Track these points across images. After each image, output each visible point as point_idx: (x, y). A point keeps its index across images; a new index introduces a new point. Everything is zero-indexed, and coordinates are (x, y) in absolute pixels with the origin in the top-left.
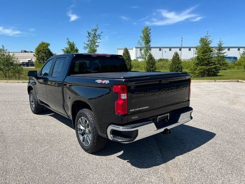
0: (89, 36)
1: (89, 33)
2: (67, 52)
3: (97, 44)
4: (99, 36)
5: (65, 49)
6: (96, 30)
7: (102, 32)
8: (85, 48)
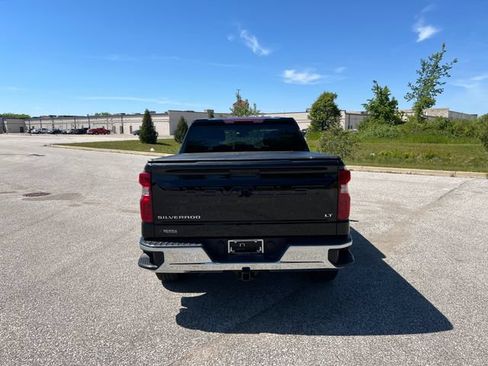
0: (424, 70)
1: (424, 64)
2: (372, 108)
3: (436, 88)
4: (446, 68)
5: (367, 103)
6: (438, 57)
7: (455, 61)
8: (409, 97)
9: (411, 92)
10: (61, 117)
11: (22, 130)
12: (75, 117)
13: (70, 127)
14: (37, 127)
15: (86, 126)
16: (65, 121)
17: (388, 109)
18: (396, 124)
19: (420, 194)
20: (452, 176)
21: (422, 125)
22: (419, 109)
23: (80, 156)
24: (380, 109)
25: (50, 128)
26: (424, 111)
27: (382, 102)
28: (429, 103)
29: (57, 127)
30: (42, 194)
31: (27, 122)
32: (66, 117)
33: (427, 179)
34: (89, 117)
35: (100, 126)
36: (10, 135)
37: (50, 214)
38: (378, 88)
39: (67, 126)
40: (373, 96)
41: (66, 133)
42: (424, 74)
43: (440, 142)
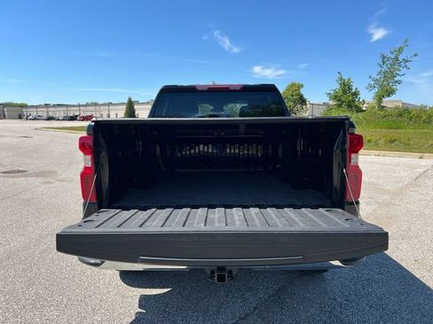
0: (384, 63)
1: (384, 58)
2: (335, 97)
4: (406, 61)
5: (332, 92)
6: (400, 50)
7: (416, 55)
8: (371, 87)
9: (372, 83)
10: (54, 106)
11: (20, 117)
12: (67, 106)
13: (62, 114)
14: (34, 114)
15: (77, 113)
16: (58, 109)
17: (350, 98)
18: (357, 112)
19: (394, 175)
20: (421, 158)
21: (382, 113)
22: (380, 98)
23: (66, 138)
24: (343, 99)
25: (45, 115)
26: (384, 100)
27: (344, 92)
28: (390, 93)
29: (51, 114)
30: (19, 171)
31: (24, 110)
32: (59, 105)
33: (397, 160)
34: (79, 106)
35: (89, 114)
36: (8, 121)
37: (20, 190)
38: (341, 79)
39: (60, 113)
40: (337, 86)
41: (59, 120)
42: (385, 66)
43: (400, 128)
